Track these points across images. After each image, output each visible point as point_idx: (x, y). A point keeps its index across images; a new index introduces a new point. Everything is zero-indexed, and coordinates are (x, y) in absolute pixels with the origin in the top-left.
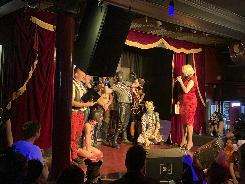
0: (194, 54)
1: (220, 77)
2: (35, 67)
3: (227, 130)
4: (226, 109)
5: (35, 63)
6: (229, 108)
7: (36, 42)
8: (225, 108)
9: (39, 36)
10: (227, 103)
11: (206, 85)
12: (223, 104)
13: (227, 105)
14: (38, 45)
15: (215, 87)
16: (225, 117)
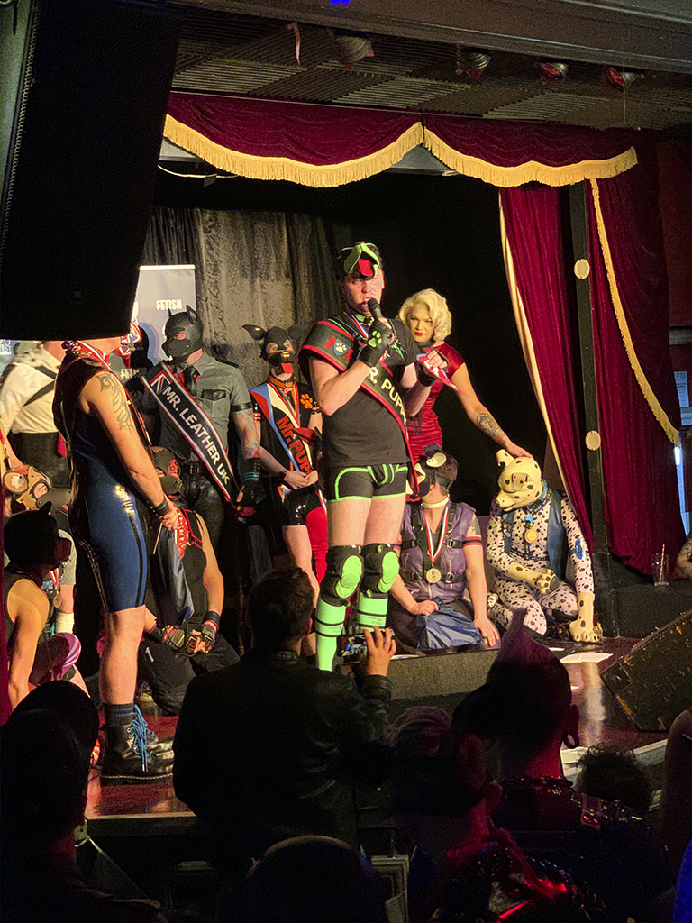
0: (594, 185)
11: (675, 338)
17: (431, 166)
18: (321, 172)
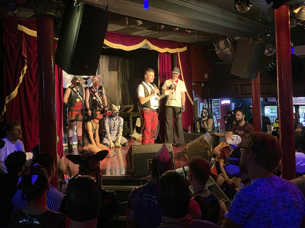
0: (179, 53)
1: (208, 75)
2: (25, 72)
3: (217, 127)
4: (216, 107)
5: (24, 68)
6: (219, 105)
7: (25, 48)
8: (214, 106)
9: (27, 43)
10: (216, 101)
11: (193, 84)
12: (212, 102)
13: (217, 103)
14: (26, 52)
15: (203, 85)
16: (215, 115)
17: (148, 48)
18: (127, 48)
